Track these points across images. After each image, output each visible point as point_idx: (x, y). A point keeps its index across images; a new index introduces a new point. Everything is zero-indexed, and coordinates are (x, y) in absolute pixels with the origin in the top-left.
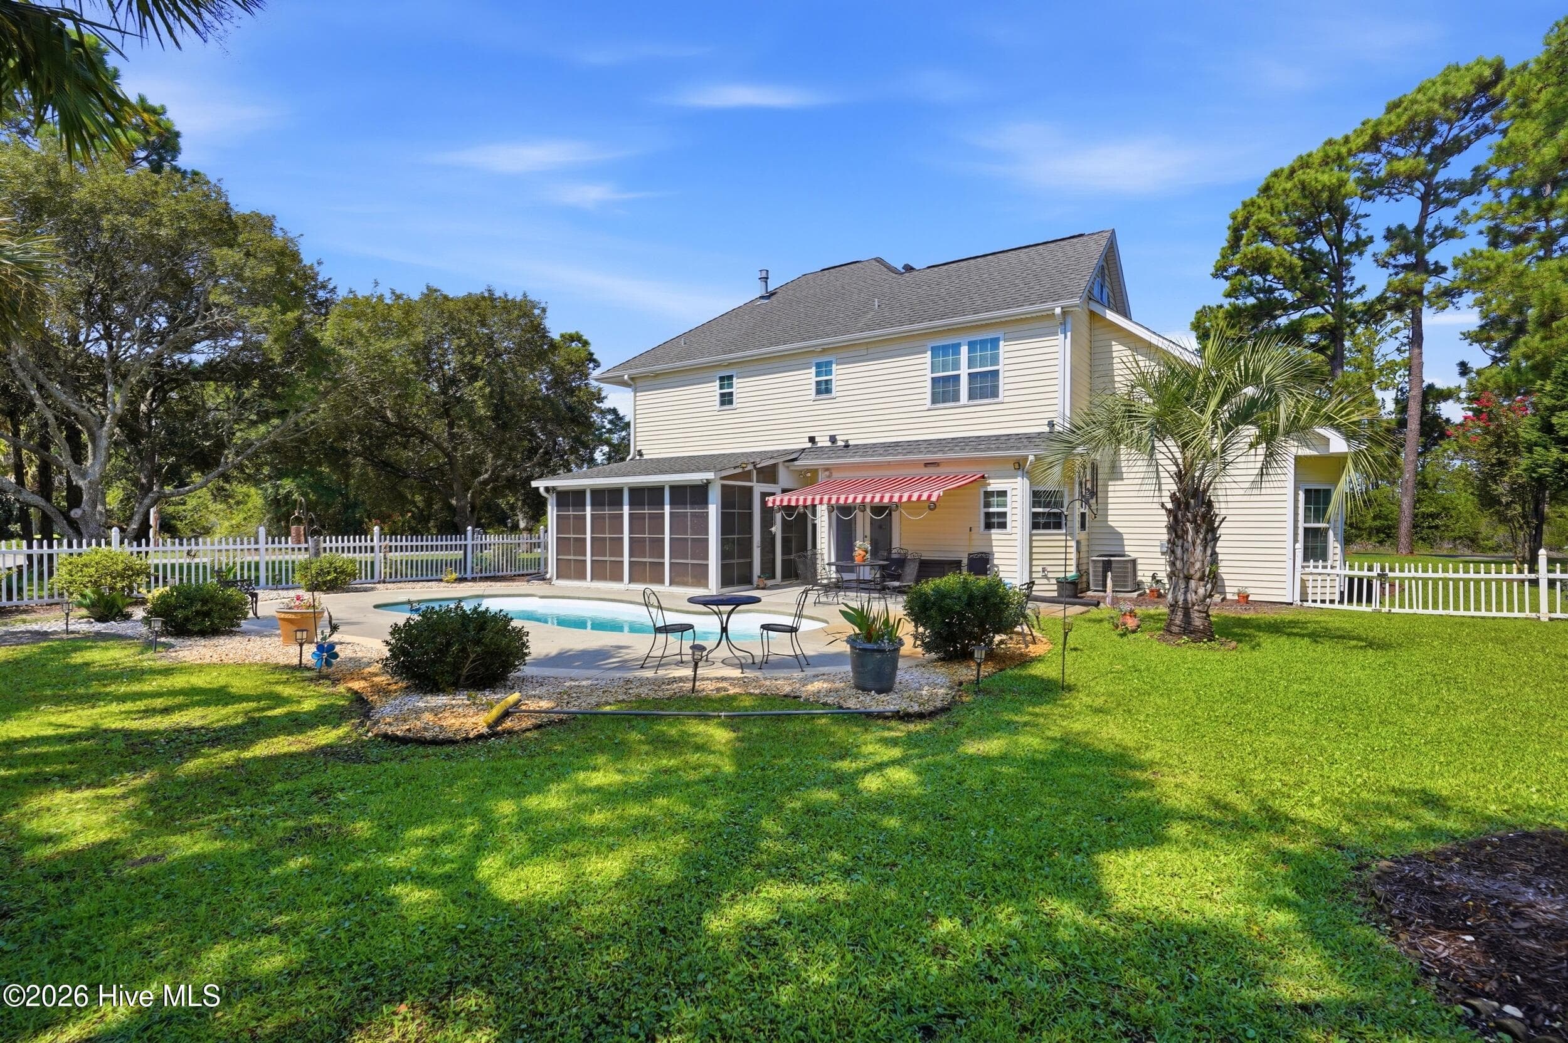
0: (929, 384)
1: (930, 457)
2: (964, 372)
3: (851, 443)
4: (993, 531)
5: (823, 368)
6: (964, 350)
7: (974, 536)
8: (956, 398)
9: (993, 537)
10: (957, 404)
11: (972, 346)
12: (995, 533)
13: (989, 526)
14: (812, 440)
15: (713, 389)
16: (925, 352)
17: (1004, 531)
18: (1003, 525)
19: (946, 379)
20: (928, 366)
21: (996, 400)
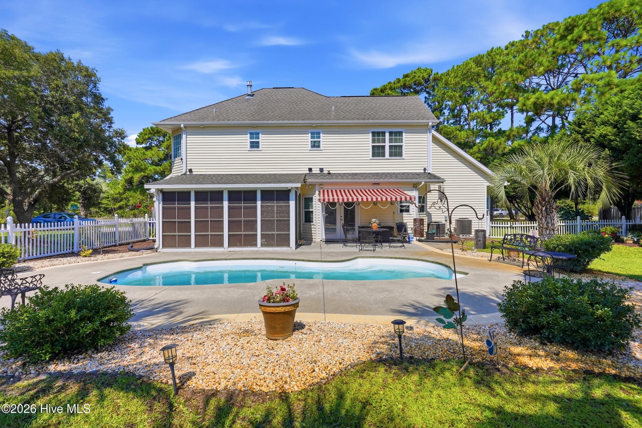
0: (371, 148)
1: (376, 181)
2: (387, 144)
3: (331, 172)
4: (404, 213)
5: (316, 135)
6: (387, 135)
7: (396, 215)
8: (384, 156)
9: (404, 216)
10: (384, 158)
11: (391, 133)
12: (405, 214)
13: (402, 211)
14: (310, 170)
15: (246, 139)
16: (369, 134)
17: (408, 213)
18: (408, 211)
19: (378, 147)
20: (371, 140)
21: (402, 158)
